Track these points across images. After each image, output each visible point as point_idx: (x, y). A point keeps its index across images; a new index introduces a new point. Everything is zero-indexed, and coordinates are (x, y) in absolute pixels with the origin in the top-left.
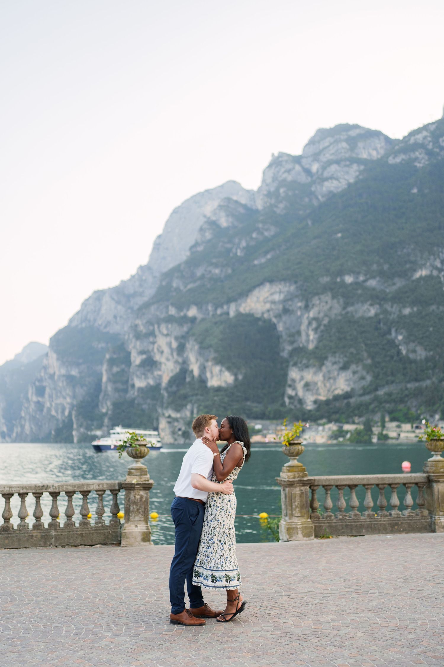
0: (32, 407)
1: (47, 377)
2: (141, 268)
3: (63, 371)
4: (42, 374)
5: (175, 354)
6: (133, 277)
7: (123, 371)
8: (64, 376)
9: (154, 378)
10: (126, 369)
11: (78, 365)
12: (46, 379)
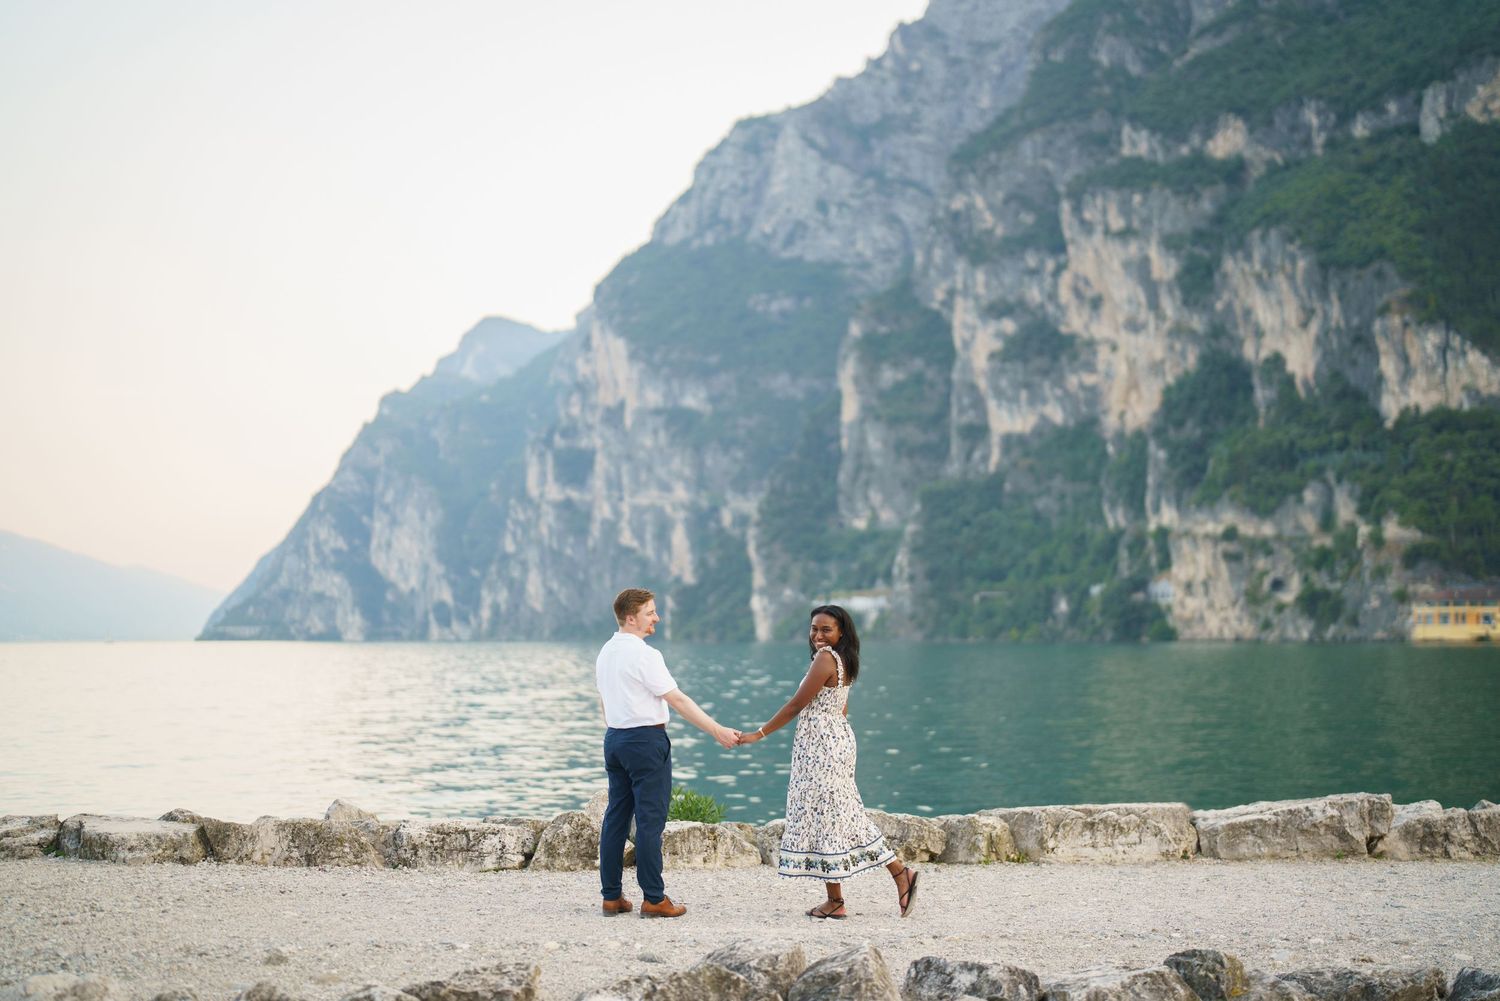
0: (549, 519)
1: (594, 418)
2: (903, 31)
3: (654, 397)
4: (575, 410)
5: (1169, 306)
6: (876, 64)
7: (918, 379)
8: (657, 412)
9: (1067, 399)
10: (931, 374)
11: (705, 373)
12: (590, 428)
